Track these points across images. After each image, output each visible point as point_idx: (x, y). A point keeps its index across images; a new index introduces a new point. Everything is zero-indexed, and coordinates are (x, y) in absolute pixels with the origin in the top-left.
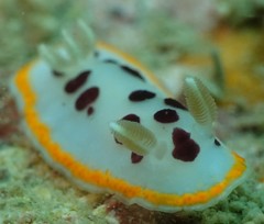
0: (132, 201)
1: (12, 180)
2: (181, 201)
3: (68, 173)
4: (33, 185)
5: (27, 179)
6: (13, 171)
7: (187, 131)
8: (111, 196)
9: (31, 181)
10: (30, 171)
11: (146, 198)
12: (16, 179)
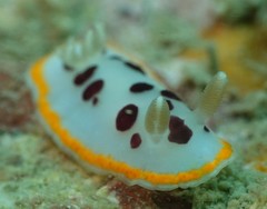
0: (133, 183)
1: (25, 165)
2: (177, 179)
3: (76, 156)
4: (44, 169)
5: (39, 163)
6: (26, 156)
8: (113, 177)
9: (43, 165)
10: (42, 156)
11: (146, 179)
12: (29, 163)
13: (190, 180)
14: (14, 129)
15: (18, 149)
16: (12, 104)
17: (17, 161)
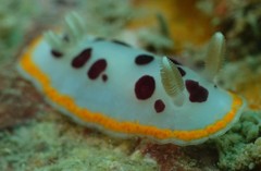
1: (52, 149)
4: (72, 148)
5: (64, 145)
6: (50, 141)
7: (195, 80)
9: (69, 145)
10: (64, 138)
11: (178, 137)
12: (56, 147)
13: (217, 131)
14: (28, 121)
15: (39, 138)
16: (18, 99)
17: (43, 148)
